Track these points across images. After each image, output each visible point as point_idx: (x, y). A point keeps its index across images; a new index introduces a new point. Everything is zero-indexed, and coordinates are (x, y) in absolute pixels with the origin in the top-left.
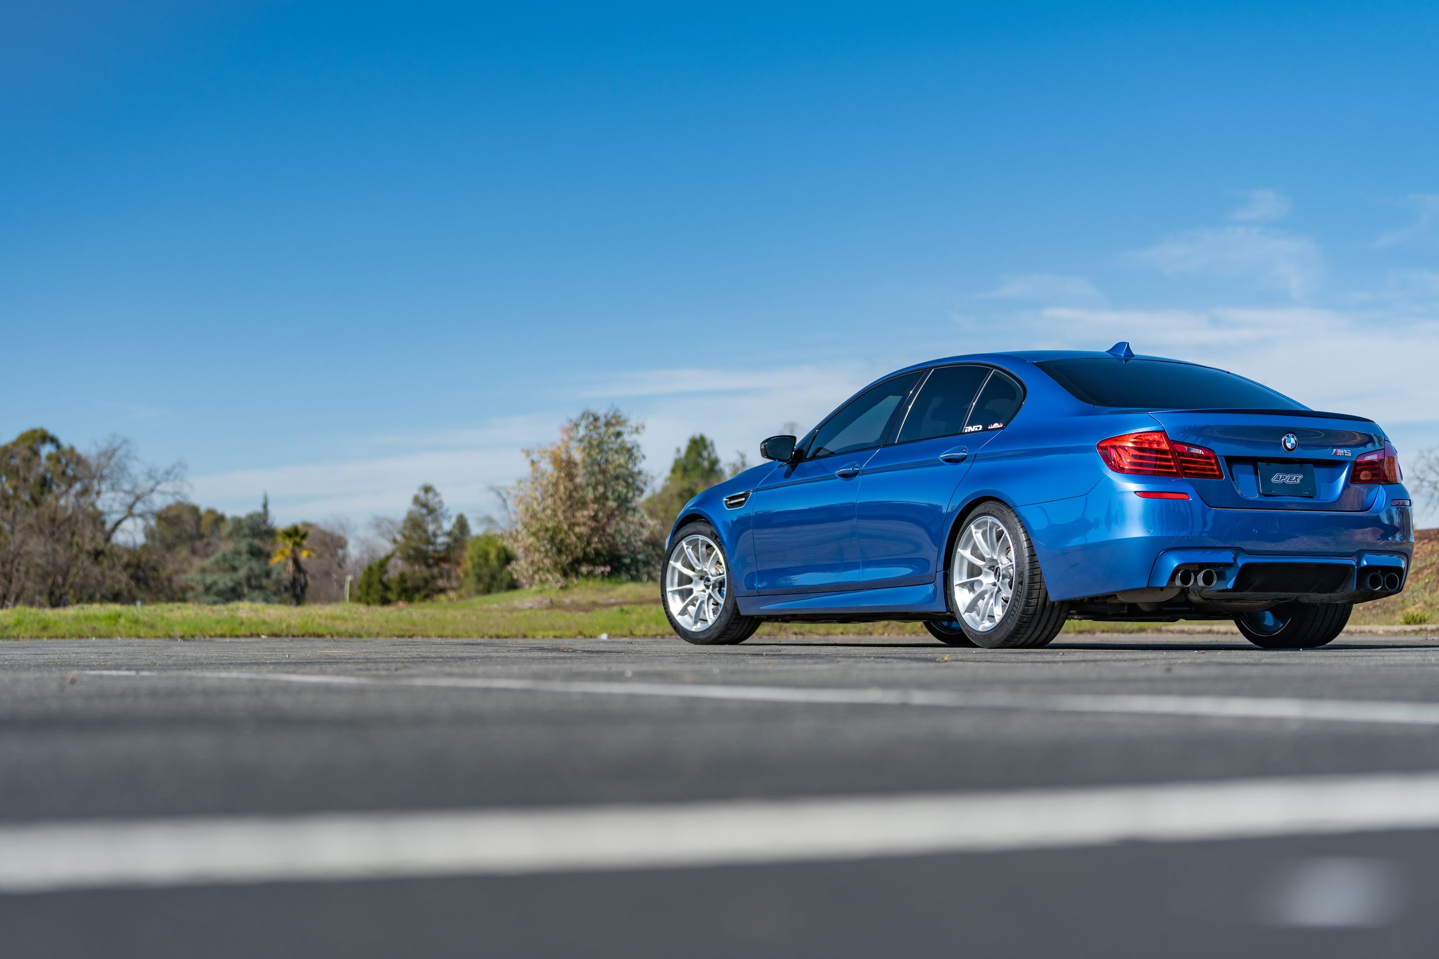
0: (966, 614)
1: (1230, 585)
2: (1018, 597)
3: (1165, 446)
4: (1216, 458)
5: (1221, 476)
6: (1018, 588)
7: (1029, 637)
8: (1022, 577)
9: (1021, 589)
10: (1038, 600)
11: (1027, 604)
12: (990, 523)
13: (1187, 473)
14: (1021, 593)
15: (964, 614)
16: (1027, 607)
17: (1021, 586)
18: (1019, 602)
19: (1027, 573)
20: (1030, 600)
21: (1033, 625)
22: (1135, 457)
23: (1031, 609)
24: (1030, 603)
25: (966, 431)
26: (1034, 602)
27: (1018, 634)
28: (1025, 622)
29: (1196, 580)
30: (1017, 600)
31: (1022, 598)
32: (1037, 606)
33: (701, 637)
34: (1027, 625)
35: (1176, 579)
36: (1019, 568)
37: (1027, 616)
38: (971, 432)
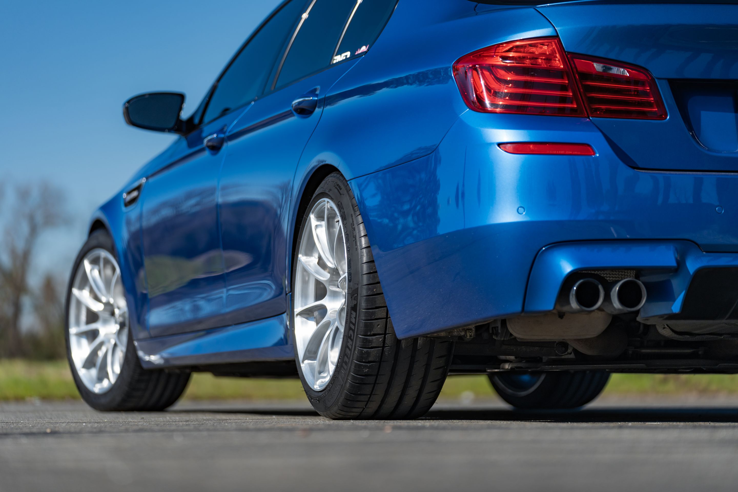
0: (306, 362)
1: (676, 307)
2: (351, 332)
3: (558, 63)
4: (653, 83)
5: (662, 116)
6: (351, 317)
7: (383, 402)
8: (356, 299)
9: (355, 318)
10: (385, 338)
11: (366, 344)
12: (328, 209)
13: (596, 110)
14: (354, 325)
15: (303, 362)
16: (365, 350)
17: (354, 313)
18: (352, 340)
19: (364, 292)
20: (370, 338)
21: (384, 380)
22: (516, 84)
23: (374, 353)
24: (370, 341)
25: (335, 62)
26: (377, 340)
27: (361, 395)
28: (366, 375)
29: (608, 298)
30: (350, 338)
31: (357, 335)
32: (383, 347)
33: (103, 401)
34: (371, 379)
35: (571, 297)
36: (351, 283)
37: (369, 365)
38: (339, 62)
